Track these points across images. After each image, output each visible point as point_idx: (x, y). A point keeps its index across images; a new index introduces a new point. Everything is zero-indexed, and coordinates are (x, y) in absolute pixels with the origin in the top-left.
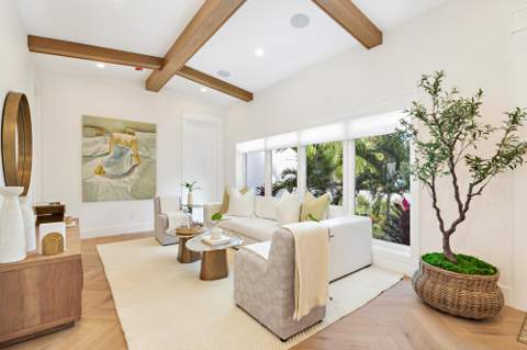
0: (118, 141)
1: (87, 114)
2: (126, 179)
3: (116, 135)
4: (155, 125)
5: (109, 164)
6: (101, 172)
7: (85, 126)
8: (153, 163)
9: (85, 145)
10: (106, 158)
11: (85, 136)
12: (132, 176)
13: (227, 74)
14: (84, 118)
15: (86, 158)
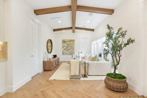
0: (68, 44)
1: (63, 39)
2: (69, 51)
3: (67, 43)
4: (74, 40)
5: (66, 48)
6: (65, 50)
7: (63, 41)
8: (74, 48)
9: (63, 45)
10: (66, 47)
11: (63, 43)
12: (70, 50)
13: (85, 27)
14: (63, 40)
15: (63, 47)
